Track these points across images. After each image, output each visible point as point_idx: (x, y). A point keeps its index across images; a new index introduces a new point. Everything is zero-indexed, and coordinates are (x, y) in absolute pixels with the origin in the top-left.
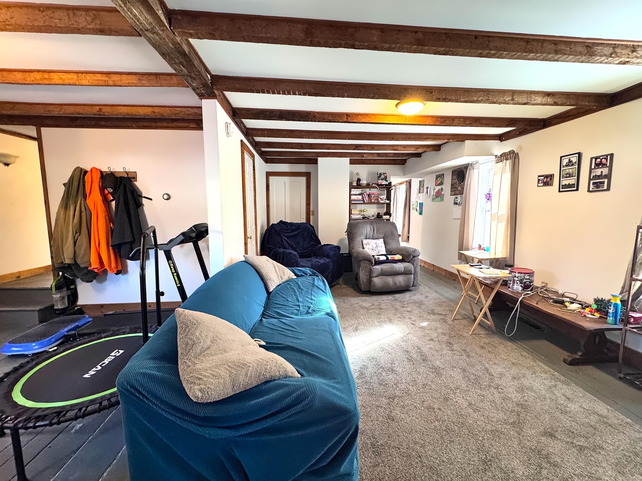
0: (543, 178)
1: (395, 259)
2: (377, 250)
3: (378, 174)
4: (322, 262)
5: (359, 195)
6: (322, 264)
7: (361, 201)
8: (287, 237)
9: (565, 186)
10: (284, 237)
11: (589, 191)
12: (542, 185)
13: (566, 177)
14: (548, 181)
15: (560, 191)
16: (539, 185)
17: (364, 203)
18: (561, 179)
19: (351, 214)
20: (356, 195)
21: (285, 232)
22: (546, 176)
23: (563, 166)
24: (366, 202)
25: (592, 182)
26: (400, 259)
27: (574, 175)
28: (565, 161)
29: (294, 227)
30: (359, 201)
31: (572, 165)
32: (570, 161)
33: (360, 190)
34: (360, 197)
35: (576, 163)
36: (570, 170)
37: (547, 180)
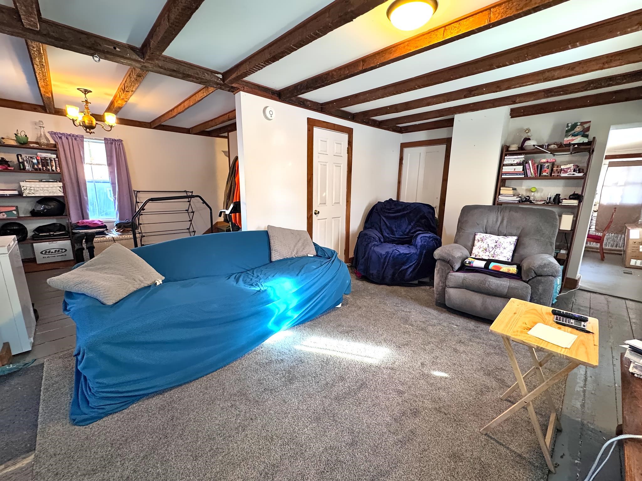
1: (501, 270)
2: (492, 253)
3: (568, 126)
4: (402, 252)
5: (518, 164)
6: (400, 254)
7: (520, 174)
8: (387, 218)
10: (384, 218)
17: (526, 177)
19: (500, 194)
20: (512, 165)
21: (386, 212)
24: (529, 175)
26: (511, 272)
29: (400, 208)
30: (517, 174)
33: (523, 156)
34: (520, 168)
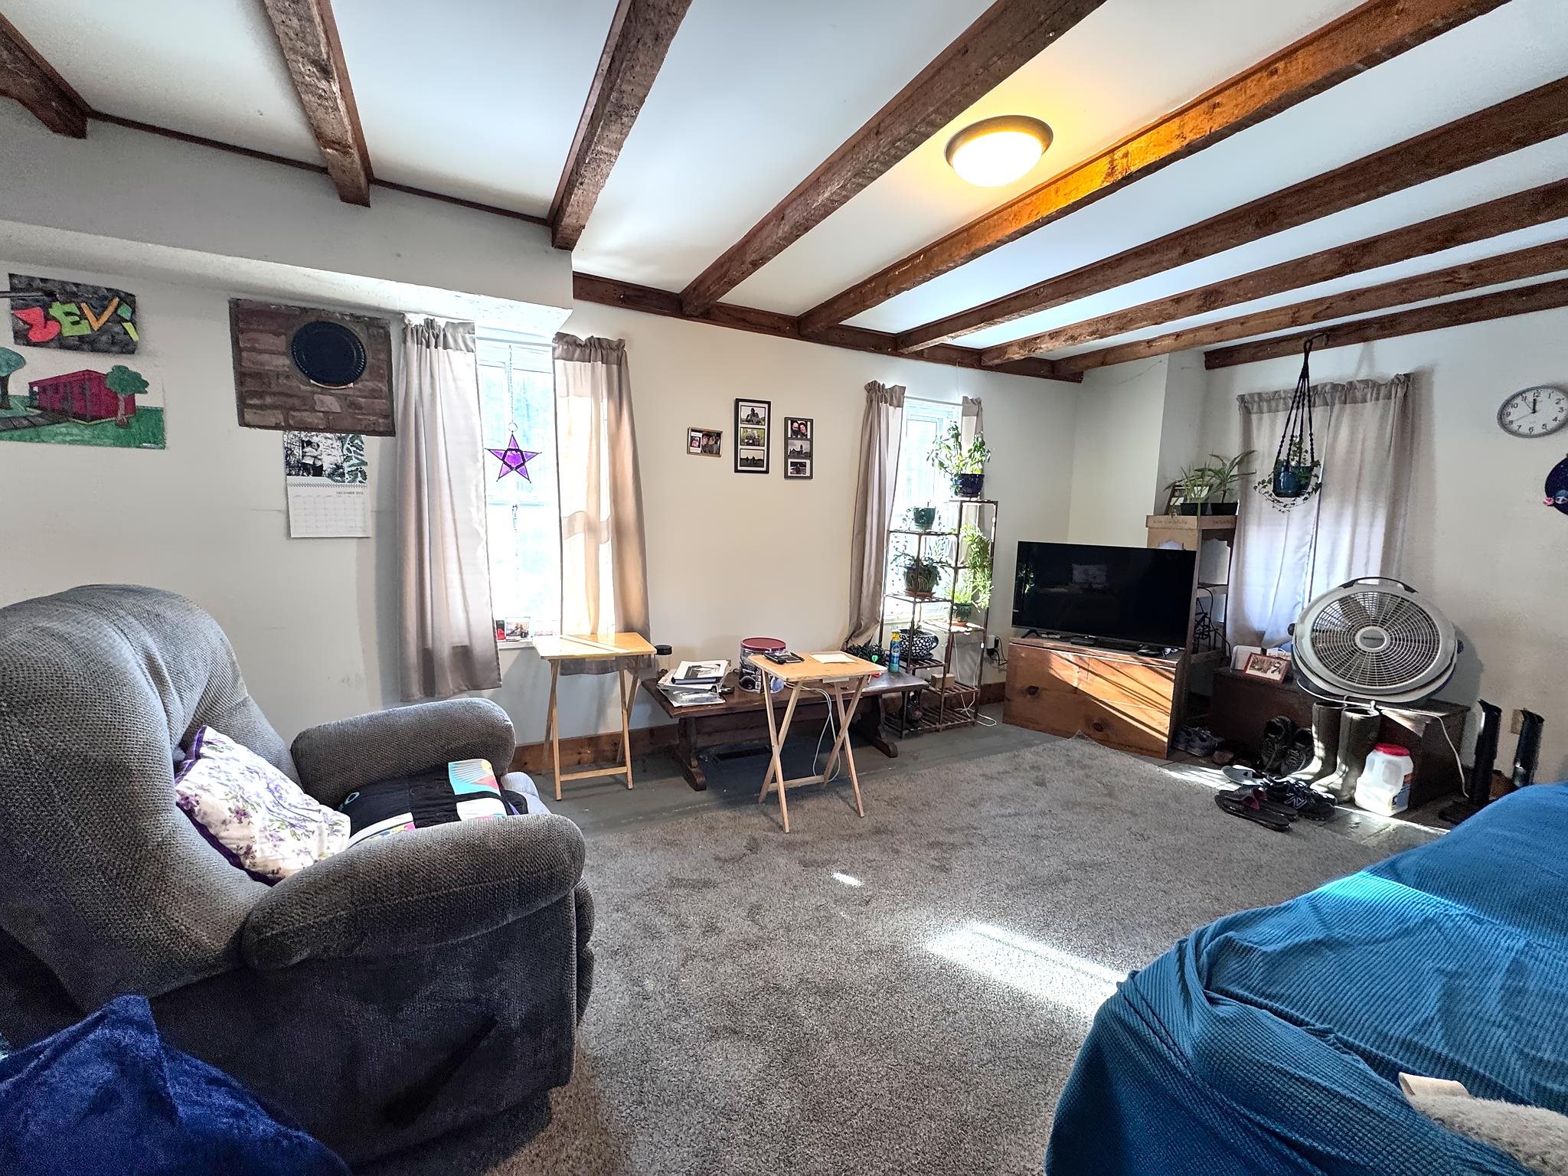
0: (700, 435)
9: (747, 462)
11: (786, 477)
12: (699, 450)
13: (748, 444)
14: (711, 446)
15: (737, 471)
16: (692, 449)
18: (740, 447)
22: (708, 434)
23: (742, 421)
25: (790, 461)
27: (762, 442)
28: (745, 412)
31: (758, 423)
32: (754, 414)
35: (764, 420)
36: (755, 432)
37: (709, 442)
